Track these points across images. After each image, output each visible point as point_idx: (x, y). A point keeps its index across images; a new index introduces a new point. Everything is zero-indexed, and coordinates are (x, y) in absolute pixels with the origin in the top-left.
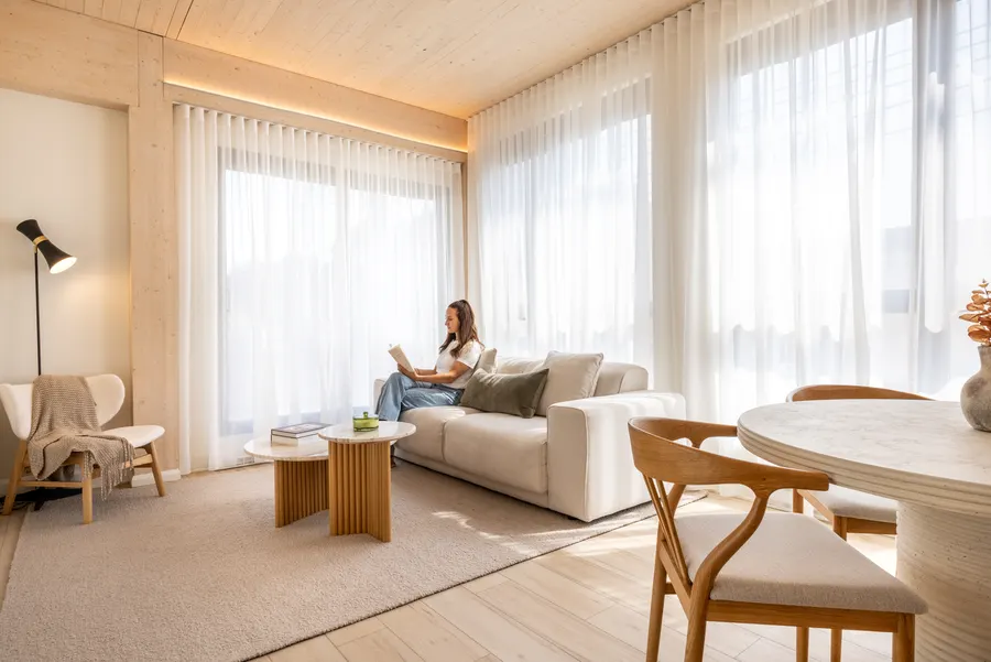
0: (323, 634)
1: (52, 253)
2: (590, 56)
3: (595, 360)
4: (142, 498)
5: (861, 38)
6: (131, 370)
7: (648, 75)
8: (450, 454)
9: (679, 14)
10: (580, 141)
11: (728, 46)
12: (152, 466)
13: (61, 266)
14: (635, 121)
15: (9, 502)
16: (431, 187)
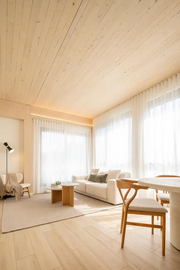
1: (10, 149)
2: (119, 105)
3: (119, 171)
4: (26, 198)
5: (176, 100)
6: (24, 172)
7: (131, 109)
8: (87, 191)
11: (148, 102)
12: (28, 191)
13: (11, 151)
14: (128, 119)
15: (2, 198)
16: (84, 134)
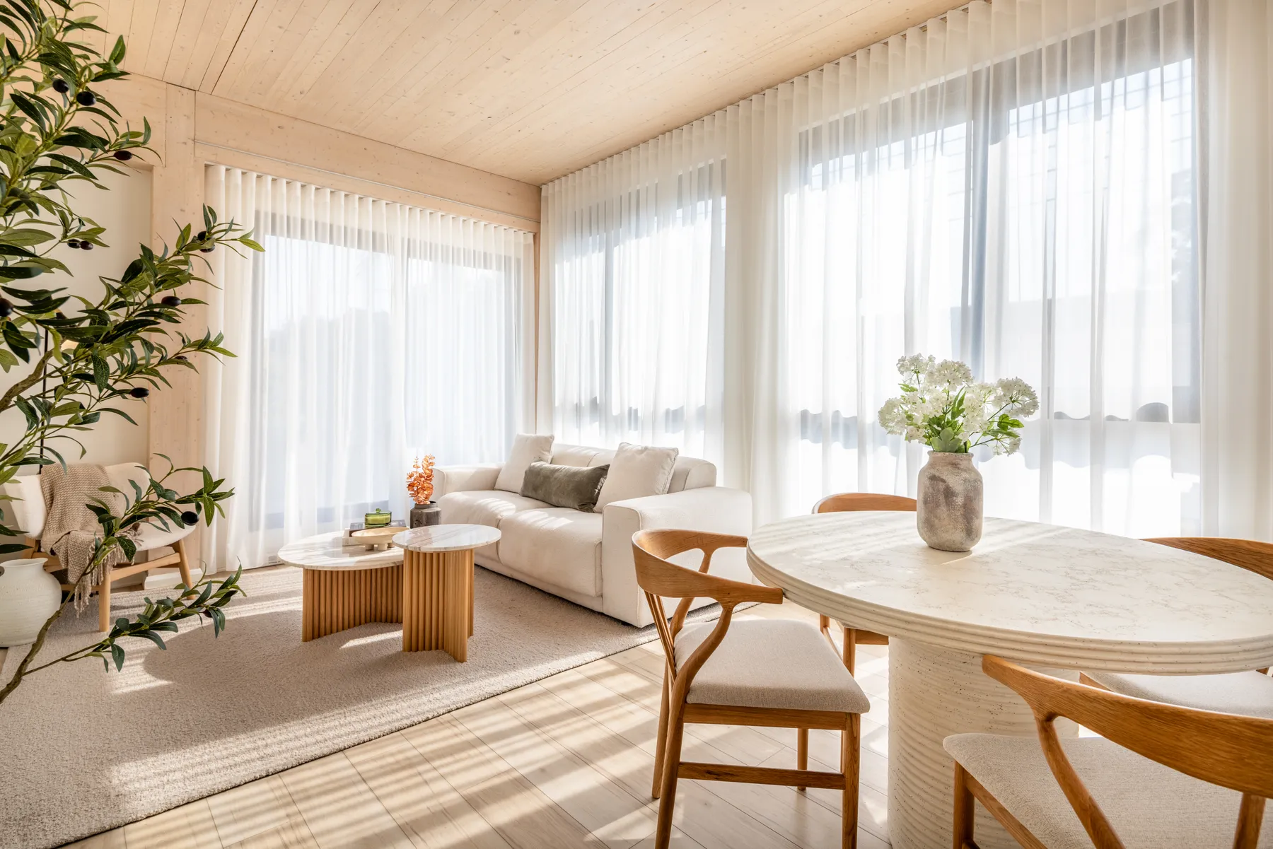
0: (340, 750)
3: (669, 455)
5: (922, 137)
7: (724, 157)
9: (754, 97)
10: (656, 218)
11: (800, 134)
12: (180, 566)
14: (710, 202)
16: (498, 257)
